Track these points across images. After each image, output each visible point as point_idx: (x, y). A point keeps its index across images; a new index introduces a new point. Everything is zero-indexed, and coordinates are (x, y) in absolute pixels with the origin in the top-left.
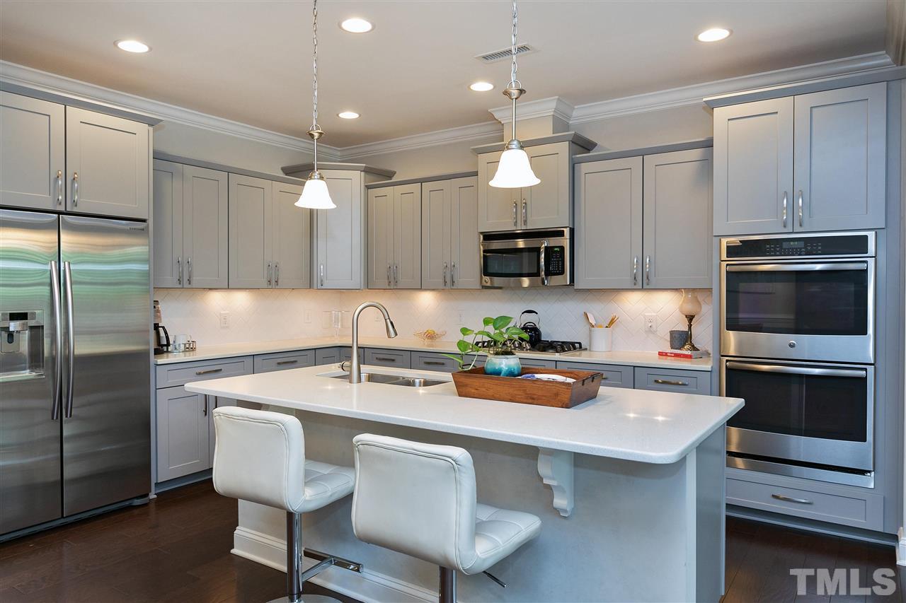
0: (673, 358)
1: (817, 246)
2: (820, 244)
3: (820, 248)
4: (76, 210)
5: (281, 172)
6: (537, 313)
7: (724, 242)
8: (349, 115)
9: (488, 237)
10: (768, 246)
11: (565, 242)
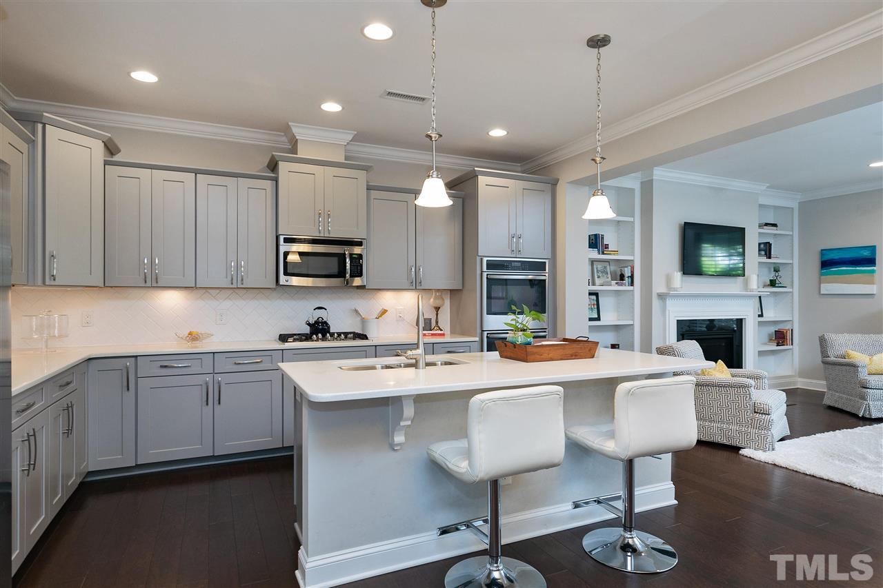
7: (485, 260)
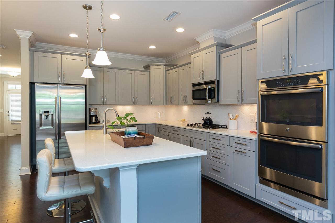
0: (254, 134)
1: (299, 81)
2: (300, 80)
3: (300, 82)
4: (65, 83)
5: (143, 68)
6: (210, 114)
8: (152, 47)
9: (194, 85)
10: (277, 83)
11: (215, 86)
